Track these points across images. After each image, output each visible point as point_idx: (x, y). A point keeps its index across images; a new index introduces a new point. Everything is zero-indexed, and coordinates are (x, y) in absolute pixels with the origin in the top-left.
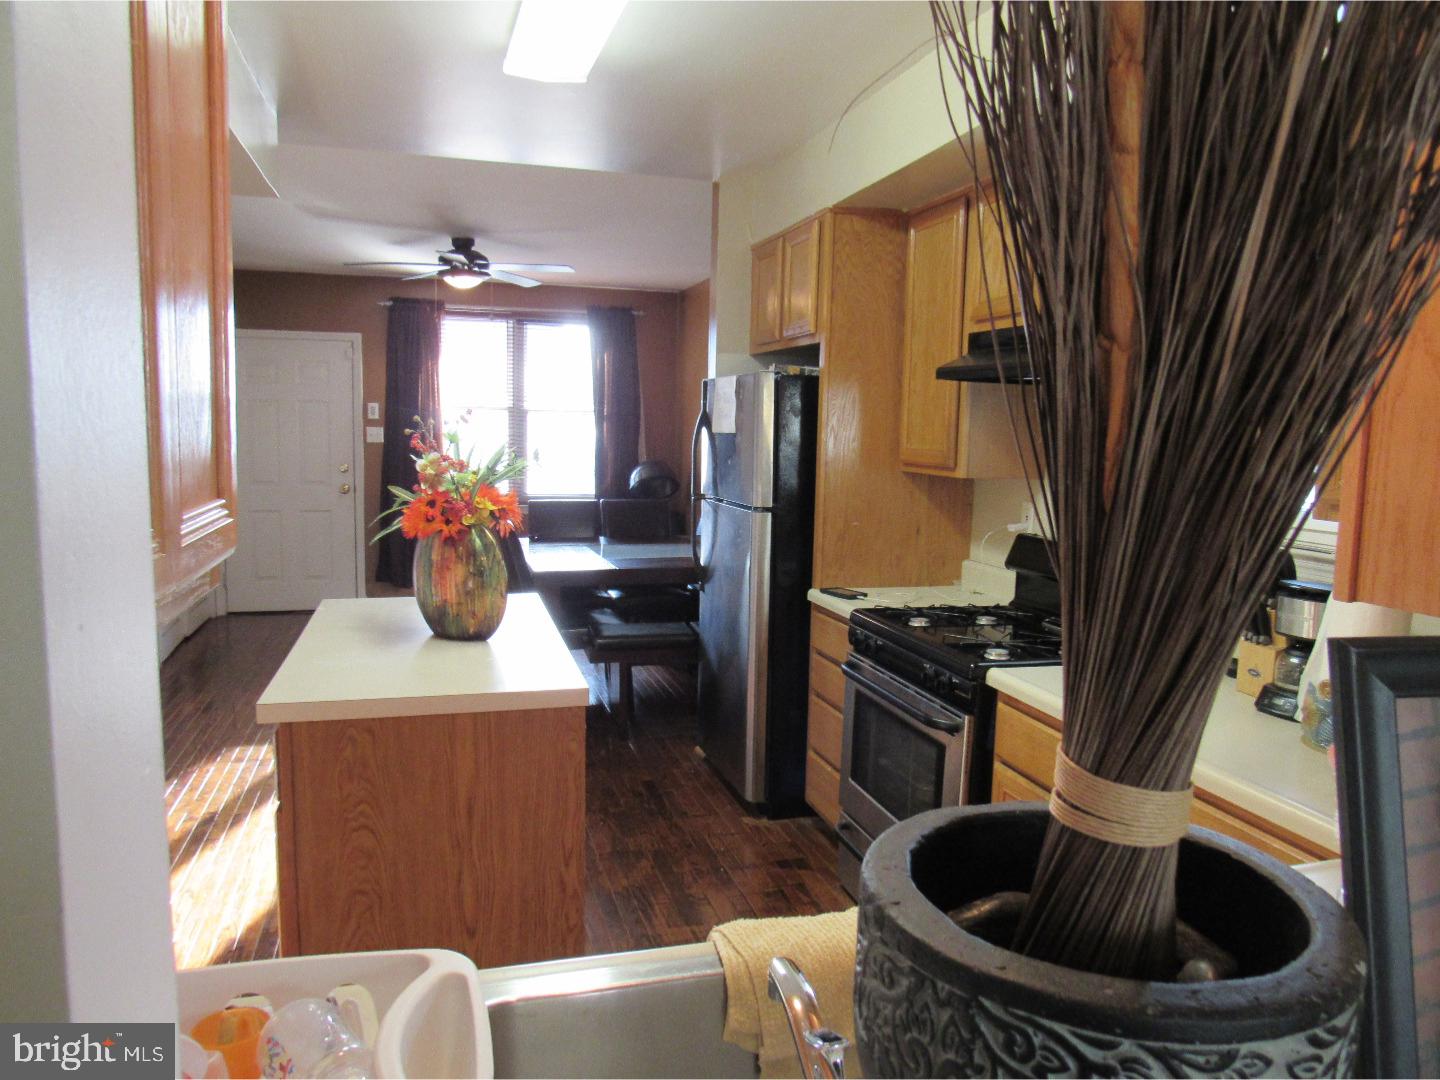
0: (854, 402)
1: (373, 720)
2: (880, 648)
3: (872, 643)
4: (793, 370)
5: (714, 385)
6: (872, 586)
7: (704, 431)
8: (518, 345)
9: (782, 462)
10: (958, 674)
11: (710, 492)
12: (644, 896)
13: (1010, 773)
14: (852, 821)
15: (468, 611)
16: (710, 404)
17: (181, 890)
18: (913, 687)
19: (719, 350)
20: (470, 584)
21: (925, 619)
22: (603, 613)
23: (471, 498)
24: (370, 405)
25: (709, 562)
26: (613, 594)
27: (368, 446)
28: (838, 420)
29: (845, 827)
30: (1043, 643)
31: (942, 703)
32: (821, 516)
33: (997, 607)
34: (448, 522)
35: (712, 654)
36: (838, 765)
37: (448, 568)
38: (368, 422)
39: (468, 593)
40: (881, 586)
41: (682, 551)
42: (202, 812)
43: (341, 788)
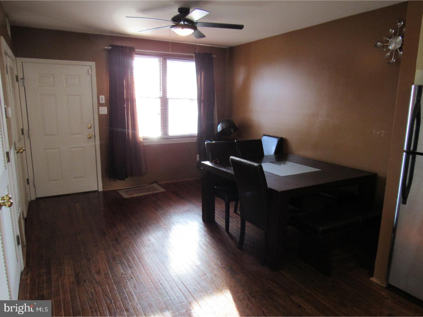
24: (101, 97)
27: (100, 116)
38: (100, 105)
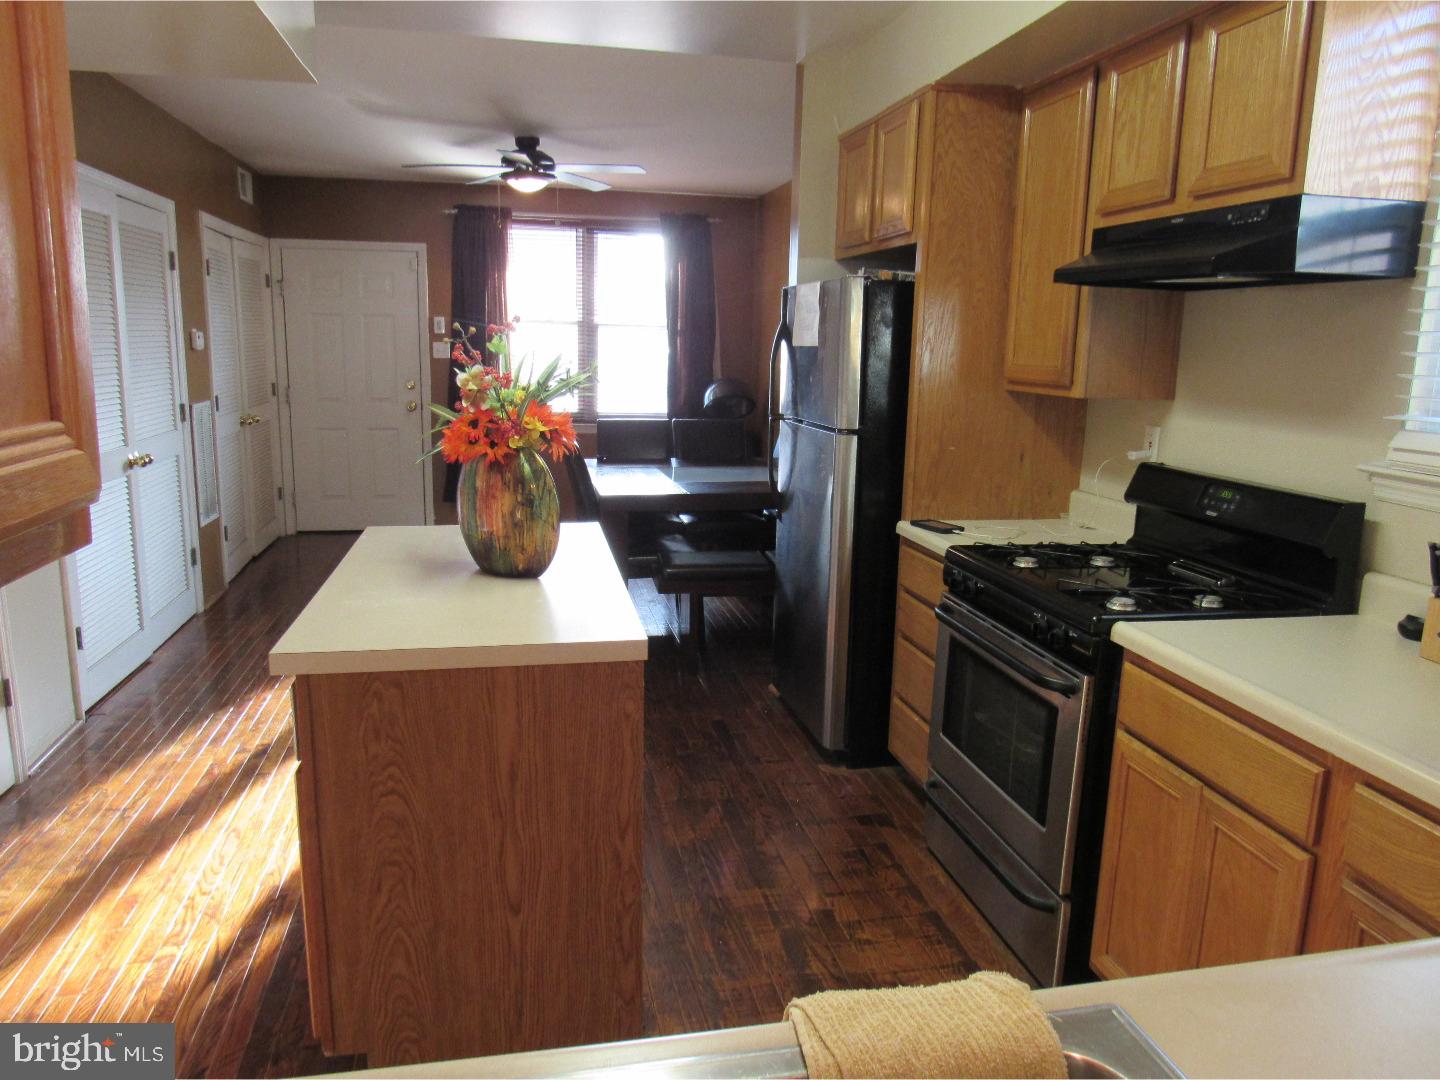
0: (953, 311)
1: (402, 673)
2: (979, 591)
3: (971, 584)
4: (885, 274)
5: (795, 294)
6: (968, 518)
7: (784, 344)
8: (587, 253)
9: (871, 380)
10: (1076, 628)
11: (789, 412)
12: (711, 852)
13: (1137, 745)
14: (940, 779)
15: (516, 546)
16: (791, 314)
17: (227, 830)
18: (1020, 638)
19: (802, 255)
20: (519, 515)
21: (1033, 559)
22: (674, 540)
23: (519, 416)
24: (437, 319)
25: (788, 489)
26: (685, 519)
27: (434, 362)
28: (936, 330)
29: (933, 785)
30: (1175, 592)
31: (1053, 658)
32: (914, 439)
33: (1115, 545)
34: (493, 445)
35: (788, 588)
36: (928, 715)
37: (494, 497)
38: (435, 337)
39: (516, 525)
40: (977, 518)
41: (759, 475)
42: (256, 743)
43: (366, 748)
